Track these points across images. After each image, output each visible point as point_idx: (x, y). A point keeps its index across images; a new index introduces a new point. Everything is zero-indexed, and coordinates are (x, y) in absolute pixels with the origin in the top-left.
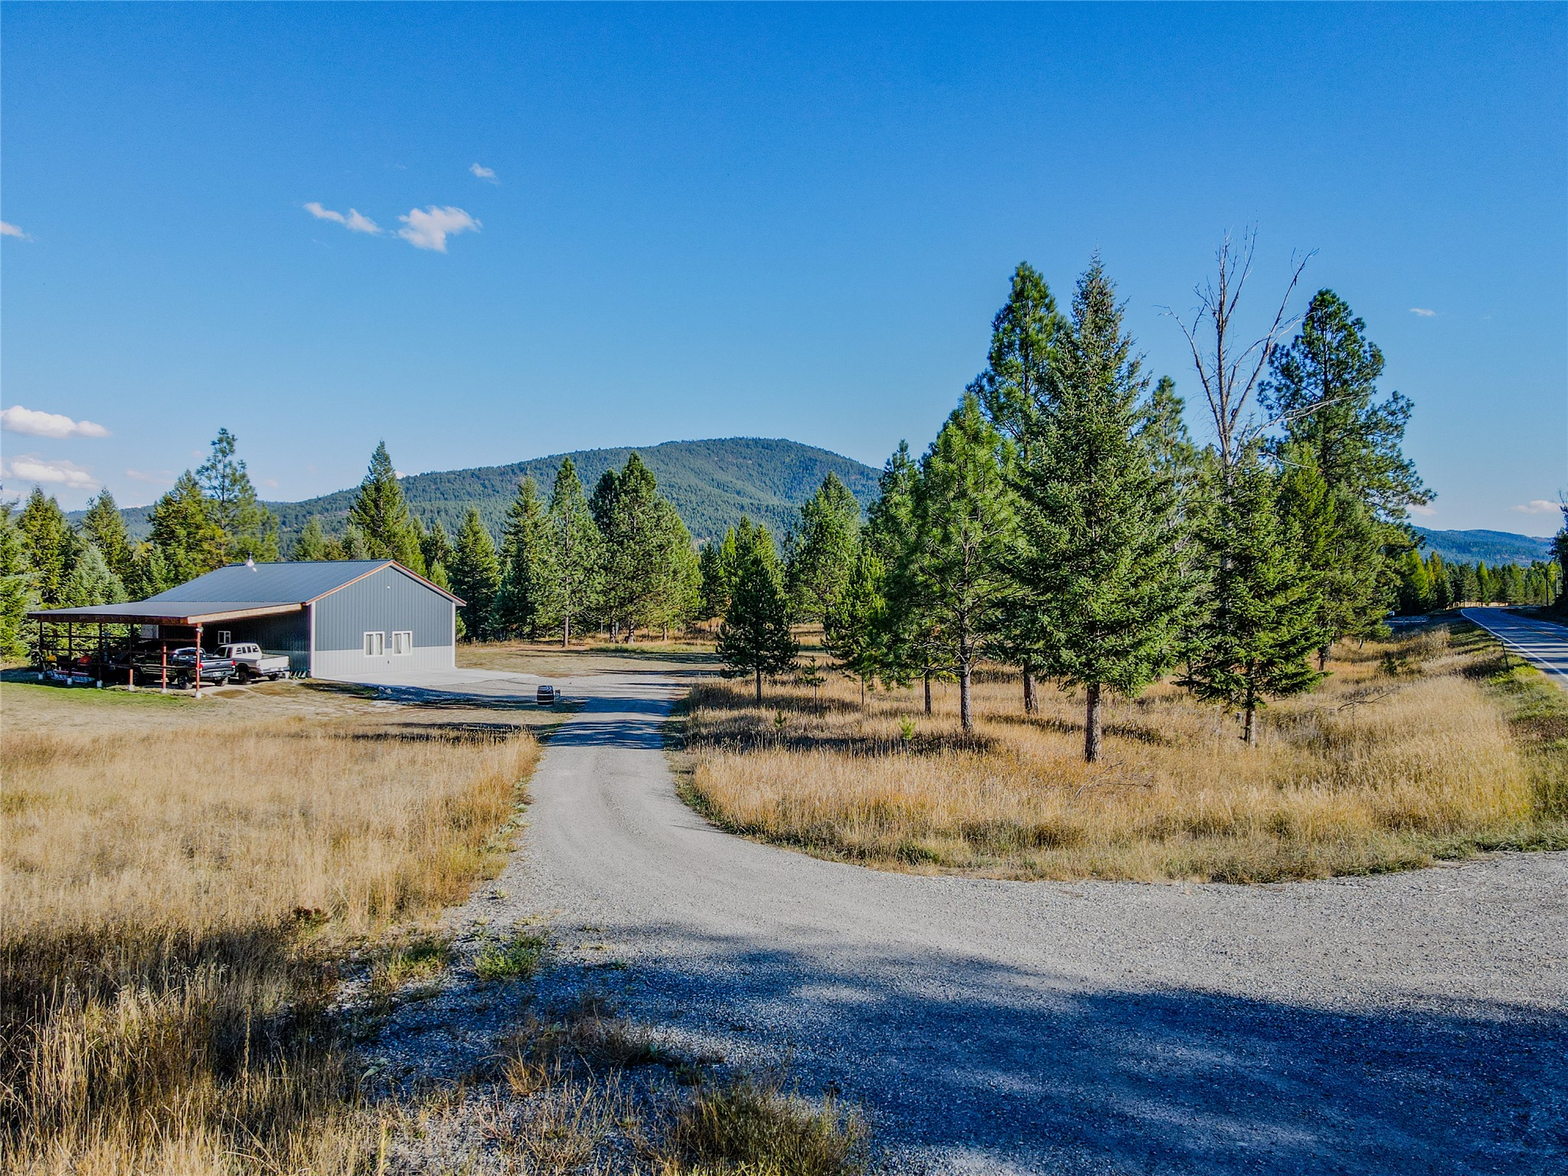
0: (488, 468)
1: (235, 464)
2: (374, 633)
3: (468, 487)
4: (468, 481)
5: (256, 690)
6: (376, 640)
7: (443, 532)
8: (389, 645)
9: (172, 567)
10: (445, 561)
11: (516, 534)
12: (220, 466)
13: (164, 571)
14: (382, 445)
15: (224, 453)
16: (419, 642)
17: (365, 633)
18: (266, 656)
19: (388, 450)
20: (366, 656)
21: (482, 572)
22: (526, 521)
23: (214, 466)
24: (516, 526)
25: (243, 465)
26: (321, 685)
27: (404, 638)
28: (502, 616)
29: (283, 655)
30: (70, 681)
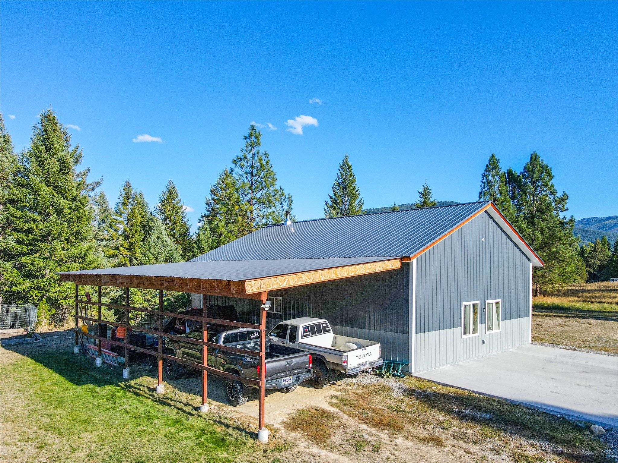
1: (261, 154)
2: (471, 303)
6: (472, 313)
8: (483, 319)
9: (215, 237)
12: (250, 156)
13: (210, 240)
15: (253, 146)
16: (506, 313)
17: (463, 304)
20: (463, 337)
23: (245, 157)
25: (266, 155)
27: (494, 309)
29: (374, 339)
30: (99, 361)
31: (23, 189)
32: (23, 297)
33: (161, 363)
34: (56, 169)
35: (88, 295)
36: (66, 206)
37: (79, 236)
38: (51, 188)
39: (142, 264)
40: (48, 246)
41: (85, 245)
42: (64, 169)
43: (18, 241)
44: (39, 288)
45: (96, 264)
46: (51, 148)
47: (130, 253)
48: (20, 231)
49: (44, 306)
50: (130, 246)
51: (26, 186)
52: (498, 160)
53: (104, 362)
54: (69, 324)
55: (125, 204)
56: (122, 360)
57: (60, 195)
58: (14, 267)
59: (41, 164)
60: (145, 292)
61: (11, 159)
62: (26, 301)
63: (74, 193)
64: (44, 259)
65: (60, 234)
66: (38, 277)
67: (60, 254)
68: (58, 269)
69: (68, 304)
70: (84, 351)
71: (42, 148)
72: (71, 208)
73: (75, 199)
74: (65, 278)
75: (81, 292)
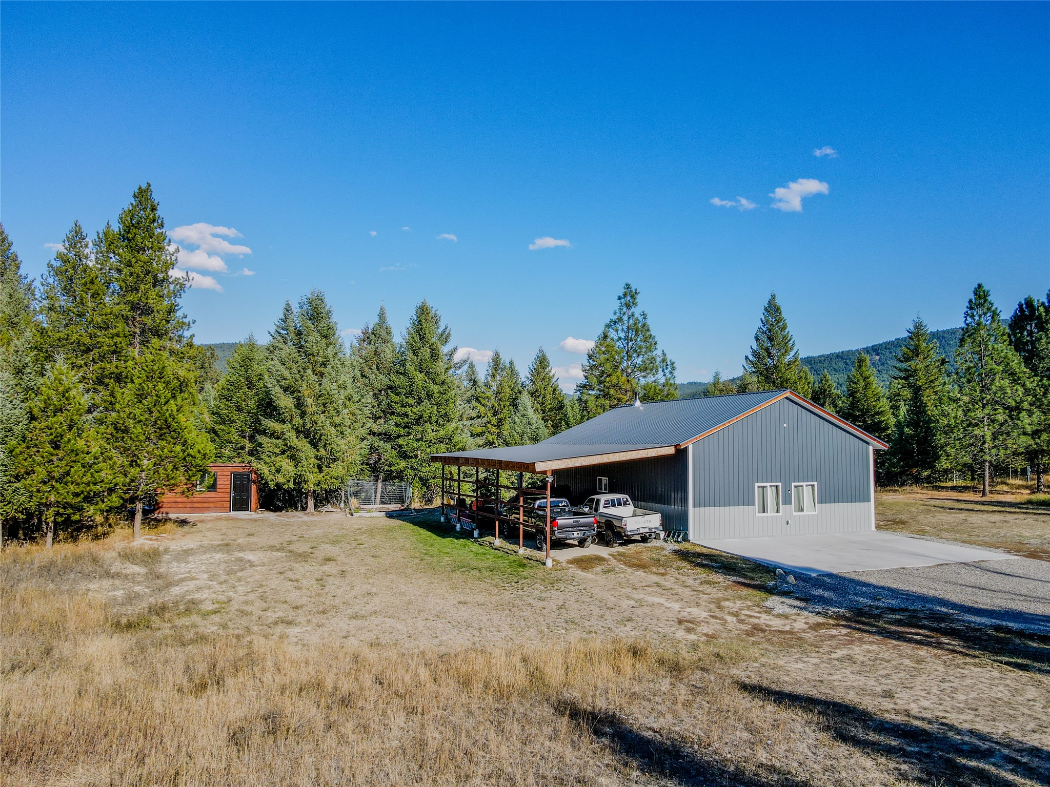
0: (848, 351)
1: (637, 315)
2: (768, 484)
3: (834, 365)
4: (834, 361)
5: (620, 557)
6: (770, 494)
7: (830, 382)
8: (787, 501)
10: (835, 406)
11: (906, 378)
12: (625, 318)
14: (773, 297)
15: (628, 306)
16: (826, 496)
17: (757, 485)
18: (639, 511)
19: (779, 302)
20: (758, 515)
21: (873, 416)
22: (918, 364)
23: (620, 319)
24: (906, 370)
25: (644, 315)
26: (699, 555)
27: (807, 491)
28: (899, 460)
29: (656, 511)
30: (458, 527)
31: (402, 377)
32: (400, 476)
33: (497, 522)
34: (428, 356)
35: (451, 473)
36: (436, 391)
37: (447, 417)
38: (423, 374)
39: (507, 444)
40: (420, 429)
41: (451, 427)
42: (435, 355)
43: (397, 425)
44: (413, 468)
45: (460, 445)
46: (424, 337)
47: (498, 431)
48: (399, 415)
49: (418, 484)
50: (498, 422)
51: (404, 374)
52: (988, 292)
53: (462, 528)
54: (437, 502)
55: (493, 376)
56: (474, 525)
57: (431, 382)
58: (392, 448)
59: (415, 353)
60: (510, 473)
61: (391, 349)
62: (402, 480)
63: (443, 377)
64: (417, 440)
65: (430, 417)
66: (412, 457)
67: (431, 436)
68: (428, 450)
69: (435, 483)
70: (448, 520)
71: (417, 338)
72: (440, 392)
73: (443, 383)
74: (435, 459)
75: (446, 472)
